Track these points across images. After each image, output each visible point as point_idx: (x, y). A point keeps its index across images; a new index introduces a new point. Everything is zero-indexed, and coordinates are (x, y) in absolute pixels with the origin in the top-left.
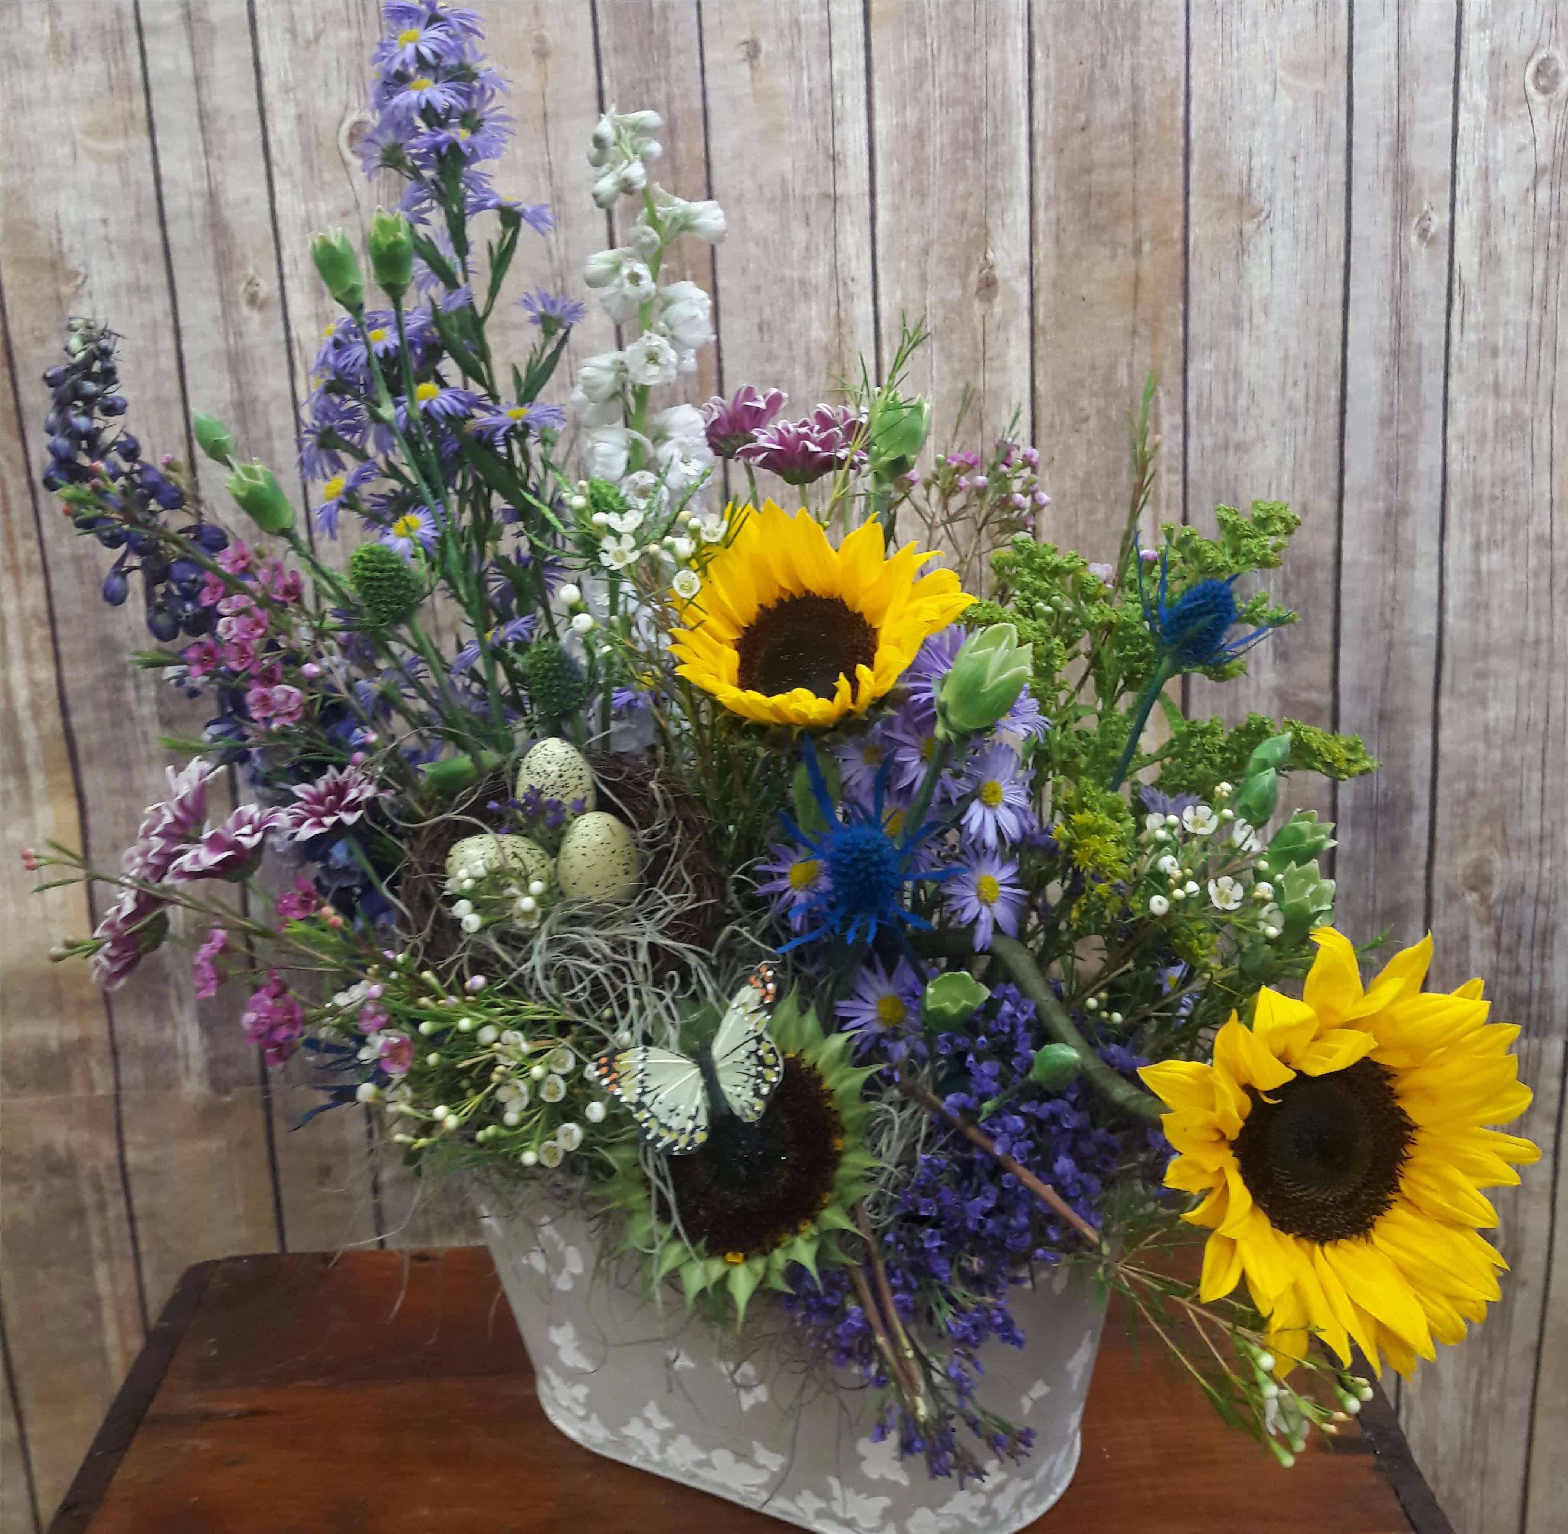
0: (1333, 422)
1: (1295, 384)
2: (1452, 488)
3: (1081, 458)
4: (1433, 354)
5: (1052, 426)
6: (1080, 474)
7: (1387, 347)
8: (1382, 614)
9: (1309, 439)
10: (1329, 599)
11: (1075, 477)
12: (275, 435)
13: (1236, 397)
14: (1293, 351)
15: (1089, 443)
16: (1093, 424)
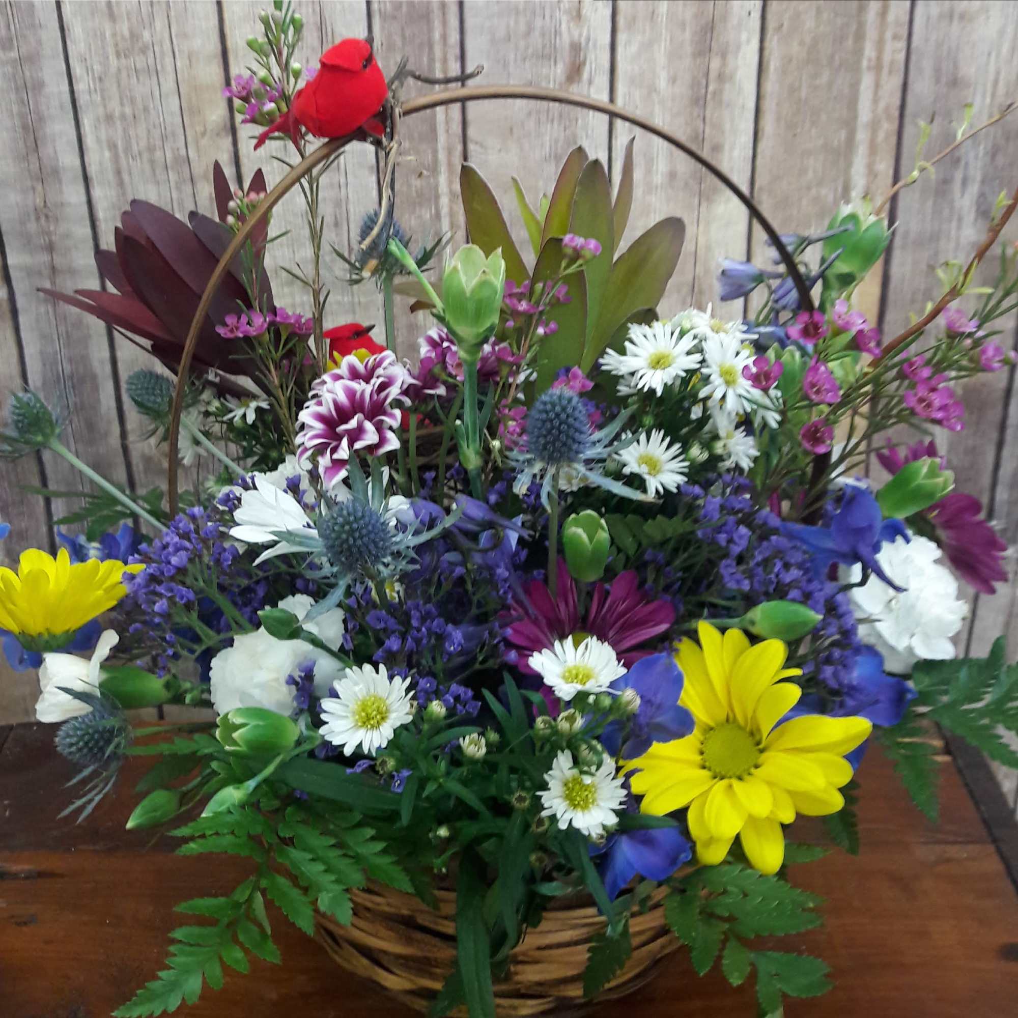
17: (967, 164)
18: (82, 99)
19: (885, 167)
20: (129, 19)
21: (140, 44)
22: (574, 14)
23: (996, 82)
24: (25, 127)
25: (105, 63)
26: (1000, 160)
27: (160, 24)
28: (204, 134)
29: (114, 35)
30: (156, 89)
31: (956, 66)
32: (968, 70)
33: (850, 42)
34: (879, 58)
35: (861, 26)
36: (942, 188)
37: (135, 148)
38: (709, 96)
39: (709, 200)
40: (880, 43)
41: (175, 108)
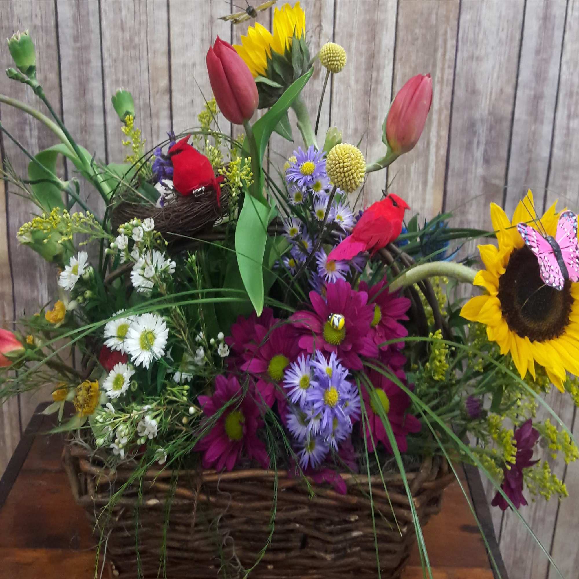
0: (517, 49)
1: (503, 30)
2: (562, 87)
3: (414, 58)
4: (559, 22)
5: (403, 41)
6: (413, 66)
7: (541, 15)
8: (528, 145)
9: (506, 57)
10: (507, 135)
11: (410, 67)
12: (90, 14)
13: (478, 34)
14: (503, 13)
15: (417, 51)
16: (420, 41)
17: (479, 134)
18: (107, 70)
19: (444, 133)
20: (130, 31)
21: (134, 44)
22: (317, 44)
23: (491, 93)
24: (80, 83)
25: (118, 53)
26: (493, 132)
27: (143, 35)
28: (157, 92)
29: (123, 38)
30: (139, 67)
31: (474, 84)
32: (480, 86)
34: (442, 78)
36: (468, 147)
38: (372, 91)
39: (371, 145)
40: (443, 69)
41: (147, 78)
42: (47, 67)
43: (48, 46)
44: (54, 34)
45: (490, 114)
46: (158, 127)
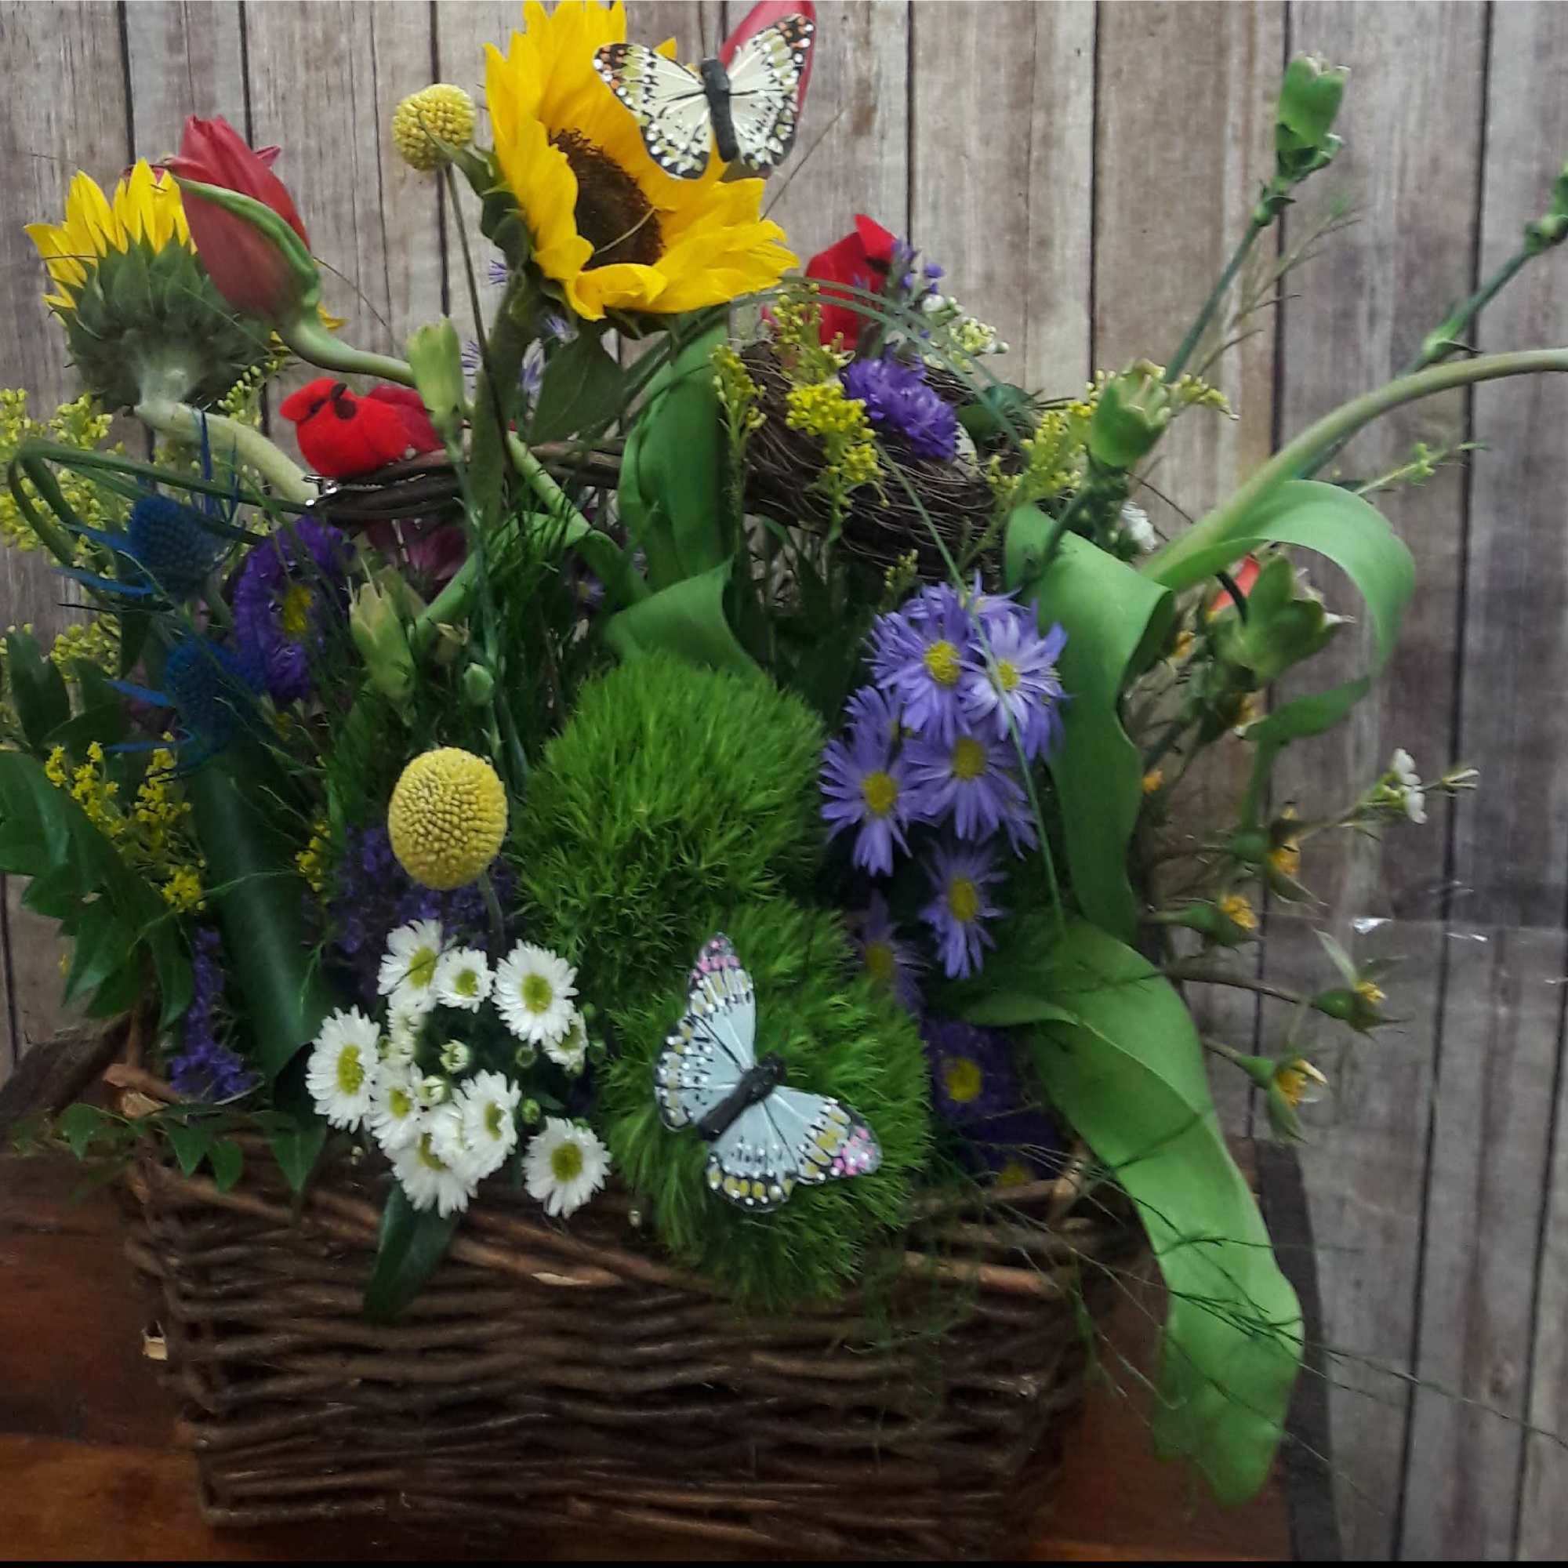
0: (1476, 44)
3: (1155, 72)
5: (1121, 24)
6: (1155, 94)
8: (1531, 320)
9: (1444, 67)
11: (1147, 98)
15: (1166, 55)
16: (1171, 27)
17: (1373, 290)
18: (259, 125)
20: (324, 18)
21: (335, 53)
22: (862, 40)
23: (1403, 171)
25: (291, 77)
26: (1419, 287)
27: (361, 25)
28: (402, 182)
29: (304, 38)
30: (349, 114)
31: (1349, 143)
32: (1366, 150)
33: (1208, 101)
34: (1247, 126)
35: (1221, 76)
36: (1342, 326)
37: (318, 197)
38: (1032, 167)
39: (1037, 320)
40: (1247, 104)
41: (371, 143)
42: (95, 118)
43: (98, 64)
44: (113, 32)
45: (1404, 229)
46: (407, 276)
